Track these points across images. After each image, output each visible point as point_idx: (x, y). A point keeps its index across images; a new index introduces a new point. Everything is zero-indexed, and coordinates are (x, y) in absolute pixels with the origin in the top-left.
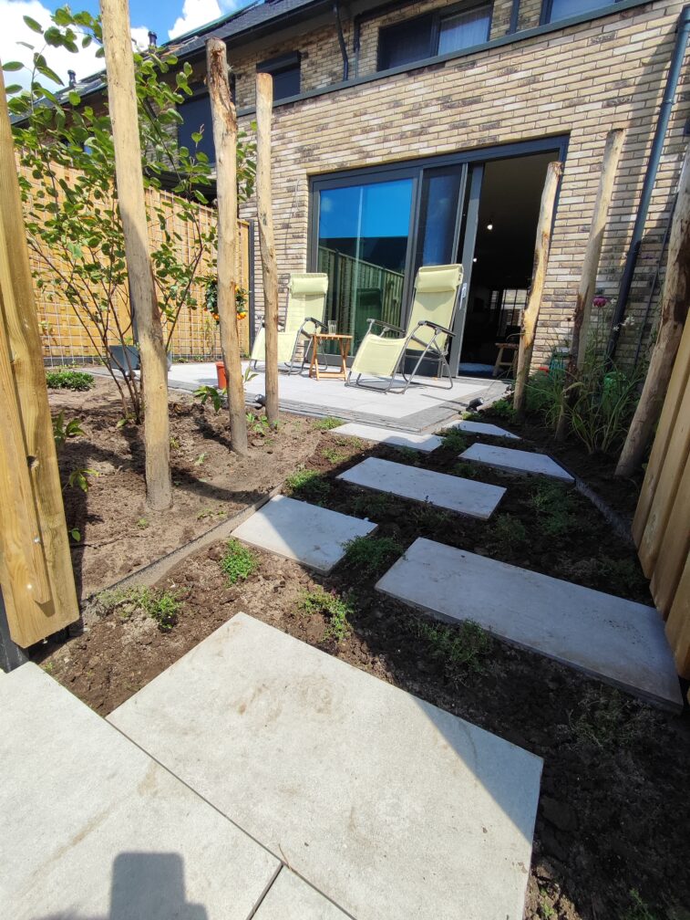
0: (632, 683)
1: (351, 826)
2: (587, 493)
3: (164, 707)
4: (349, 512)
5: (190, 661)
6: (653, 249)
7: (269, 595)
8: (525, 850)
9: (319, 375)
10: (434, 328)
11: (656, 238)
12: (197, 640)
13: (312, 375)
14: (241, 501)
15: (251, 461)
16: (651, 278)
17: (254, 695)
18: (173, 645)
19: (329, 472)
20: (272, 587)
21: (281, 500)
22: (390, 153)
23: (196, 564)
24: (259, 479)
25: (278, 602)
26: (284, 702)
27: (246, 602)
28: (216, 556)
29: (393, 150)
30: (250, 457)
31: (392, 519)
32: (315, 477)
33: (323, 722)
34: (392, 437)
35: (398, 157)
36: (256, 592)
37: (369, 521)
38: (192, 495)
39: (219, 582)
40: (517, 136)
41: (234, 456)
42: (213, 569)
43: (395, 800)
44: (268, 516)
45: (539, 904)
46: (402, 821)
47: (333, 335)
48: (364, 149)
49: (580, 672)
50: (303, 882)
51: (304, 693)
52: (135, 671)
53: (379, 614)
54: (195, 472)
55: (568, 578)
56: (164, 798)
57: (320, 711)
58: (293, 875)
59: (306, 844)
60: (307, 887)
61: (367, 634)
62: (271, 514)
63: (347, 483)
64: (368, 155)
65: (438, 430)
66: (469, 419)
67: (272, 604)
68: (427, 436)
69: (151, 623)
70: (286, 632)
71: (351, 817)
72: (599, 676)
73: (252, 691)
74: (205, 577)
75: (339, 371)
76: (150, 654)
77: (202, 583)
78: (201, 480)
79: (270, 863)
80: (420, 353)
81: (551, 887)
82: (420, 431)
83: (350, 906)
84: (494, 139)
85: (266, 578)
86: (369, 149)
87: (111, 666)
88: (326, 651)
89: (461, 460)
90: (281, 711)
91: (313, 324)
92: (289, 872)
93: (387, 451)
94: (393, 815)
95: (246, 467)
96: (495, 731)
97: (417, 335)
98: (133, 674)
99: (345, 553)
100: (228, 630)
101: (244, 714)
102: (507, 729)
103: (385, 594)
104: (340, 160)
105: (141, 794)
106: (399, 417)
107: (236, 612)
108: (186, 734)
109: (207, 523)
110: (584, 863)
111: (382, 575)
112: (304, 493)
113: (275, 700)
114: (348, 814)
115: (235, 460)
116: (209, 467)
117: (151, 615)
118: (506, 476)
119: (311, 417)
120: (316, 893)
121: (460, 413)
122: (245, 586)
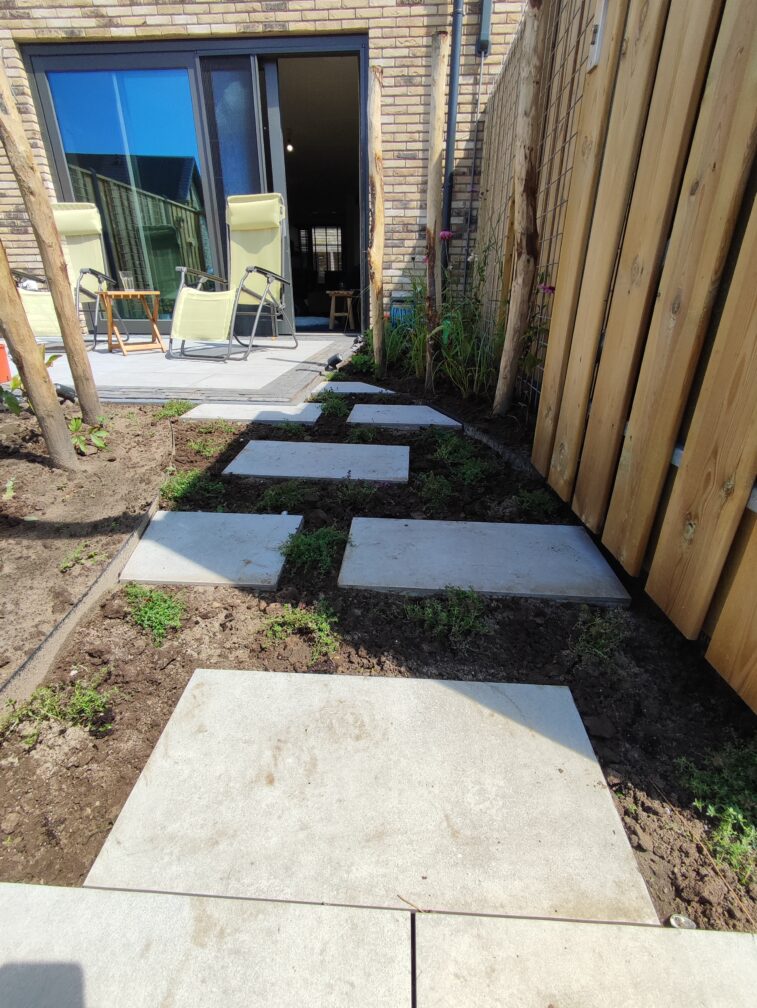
0: (592, 595)
1: (455, 834)
2: (478, 436)
3: (164, 828)
4: (261, 511)
5: (166, 755)
6: (464, 181)
7: (219, 636)
8: (594, 769)
9: (125, 348)
10: (265, 274)
11: (465, 170)
12: (157, 728)
13: (113, 349)
14: (113, 531)
15: (91, 476)
16: (466, 213)
17: (275, 757)
18: (126, 746)
19: (209, 469)
20: (217, 625)
21: (166, 517)
22: (144, 24)
23: (93, 632)
24: (118, 497)
25: (235, 640)
26: (313, 748)
27: (195, 655)
28: (117, 612)
29: (150, 20)
30: (85, 471)
31: (313, 505)
32: (199, 478)
33: (368, 747)
34: (262, 413)
35: (157, 32)
36: (199, 637)
37: (289, 514)
38: (25, 542)
39: (141, 643)
40: (309, 27)
41: (61, 475)
42: (121, 631)
43: (477, 787)
44: (159, 540)
45: (624, 807)
46: (494, 802)
47: (130, 292)
48: (103, 11)
49: (552, 600)
50: (443, 916)
51: (330, 727)
52: (89, 805)
53: (358, 612)
54: (12, 510)
55: (502, 519)
56: (237, 930)
57: (358, 738)
58: (430, 915)
59: (424, 878)
60: (449, 918)
61: (356, 637)
62: (163, 538)
63: (238, 477)
64: (110, 23)
65: (309, 397)
66: (333, 379)
67: (228, 645)
68: (302, 406)
69: (77, 734)
70: (266, 670)
71: (449, 826)
72: (566, 598)
73: (268, 754)
74: (116, 645)
75: (150, 340)
76: (101, 774)
77: (118, 653)
78: (29, 518)
79: (401, 919)
80: (255, 308)
81: (625, 788)
82: (291, 400)
83: (496, 907)
84: (284, 26)
85: (205, 617)
86: (111, 12)
87: (44, 816)
88: (325, 672)
89: (350, 425)
90: (316, 760)
91: (94, 279)
92: (423, 915)
93: (264, 430)
94: (484, 801)
95: (87, 485)
96: (519, 681)
97: (248, 285)
98: (89, 810)
99: (283, 558)
100: (195, 697)
101: (276, 784)
102: (527, 675)
103: (352, 589)
104: (67, 23)
105: (203, 946)
106: (260, 387)
107: (190, 673)
108: (217, 843)
109: (80, 575)
110: (636, 756)
111: (338, 569)
112: (192, 500)
113: (302, 750)
114: (445, 824)
115: (65, 481)
116: (29, 497)
117: (71, 723)
118: (399, 433)
119: (145, 405)
120: (461, 918)
121: (321, 374)
122: (182, 637)
